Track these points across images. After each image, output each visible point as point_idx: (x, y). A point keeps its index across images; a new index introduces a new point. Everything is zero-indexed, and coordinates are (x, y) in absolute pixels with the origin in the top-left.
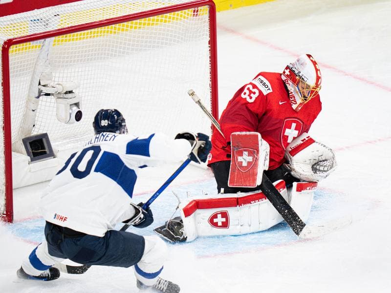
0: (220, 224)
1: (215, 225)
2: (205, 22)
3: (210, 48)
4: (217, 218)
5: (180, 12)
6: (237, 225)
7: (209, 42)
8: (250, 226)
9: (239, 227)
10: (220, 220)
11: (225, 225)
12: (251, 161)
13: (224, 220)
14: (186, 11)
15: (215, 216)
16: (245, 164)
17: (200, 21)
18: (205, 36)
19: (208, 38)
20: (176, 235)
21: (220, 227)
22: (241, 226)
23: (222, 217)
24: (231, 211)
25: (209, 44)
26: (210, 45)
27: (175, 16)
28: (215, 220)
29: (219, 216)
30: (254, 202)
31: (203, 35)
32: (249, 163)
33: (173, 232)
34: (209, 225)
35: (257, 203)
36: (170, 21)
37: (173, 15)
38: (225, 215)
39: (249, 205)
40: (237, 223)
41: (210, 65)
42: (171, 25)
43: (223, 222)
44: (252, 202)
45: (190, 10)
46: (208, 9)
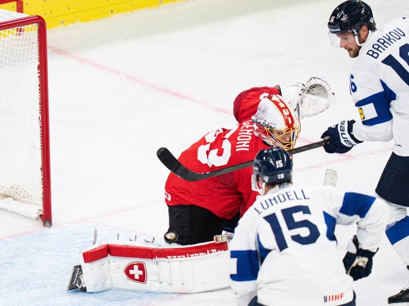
0: (137, 277)
1: (132, 277)
2: (33, 43)
3: (39, 74)
4: (133, 269)
5: (3, 31)
7: (38, 67)
9: (158, 284)
10: (136, 272)
11: (142, 279)
13: (141, 273)
14: (11, 30)
15: (131, 267)
17: (27, 43)
18: (33, 60)
21: (136, 280)
22: (160, 283)
24: (149, 264)
25: (38, 69)
26: (39, 71)
28: (131, 272)
29: (136, 267)
30: (171, 257)
31: (31, 58)
34: (125, 276)
38: (141, 267)
39: (166, 259)
40: (156, 279)
43: (140, 276)
45: (16, 28)
46: (37, 27)
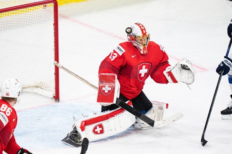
1: (96, 133)
2: (51, 12)
3: (54, 28)
4: (97, 129)
6: (108, 131)
7: (54, 24)
8: (115, 130)
9: (110, 131)
10: (98, 130)
11: (102, 132)
12: (110, 90)
13: (101, 129)
15: (96, 128)
16: (106, 91)
17: (48, 12)
19: (53, 22)
20: (77, 143)
21: (99, 133)
22: (111, 130)
23: (100, 128)
24: (104, 123)
26: (54, 26)
27: (34, 9)
28: (96, 130)
29: (98, 127)
31: (50, 20)
32: (109, 91)
33: (74, 141)
34: (93, 134)
35: (118, 115)
36: (29, 11)
37: (33, 8)
38: (101, 126)
39: (113, 117)
40: (108, 130)
41: (54, 37)
42: (29, 13)
44: (115, 116)
45: (43, 5)
46: (53, 5)
